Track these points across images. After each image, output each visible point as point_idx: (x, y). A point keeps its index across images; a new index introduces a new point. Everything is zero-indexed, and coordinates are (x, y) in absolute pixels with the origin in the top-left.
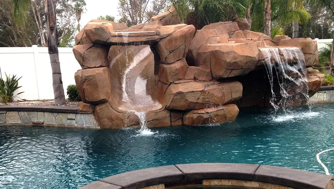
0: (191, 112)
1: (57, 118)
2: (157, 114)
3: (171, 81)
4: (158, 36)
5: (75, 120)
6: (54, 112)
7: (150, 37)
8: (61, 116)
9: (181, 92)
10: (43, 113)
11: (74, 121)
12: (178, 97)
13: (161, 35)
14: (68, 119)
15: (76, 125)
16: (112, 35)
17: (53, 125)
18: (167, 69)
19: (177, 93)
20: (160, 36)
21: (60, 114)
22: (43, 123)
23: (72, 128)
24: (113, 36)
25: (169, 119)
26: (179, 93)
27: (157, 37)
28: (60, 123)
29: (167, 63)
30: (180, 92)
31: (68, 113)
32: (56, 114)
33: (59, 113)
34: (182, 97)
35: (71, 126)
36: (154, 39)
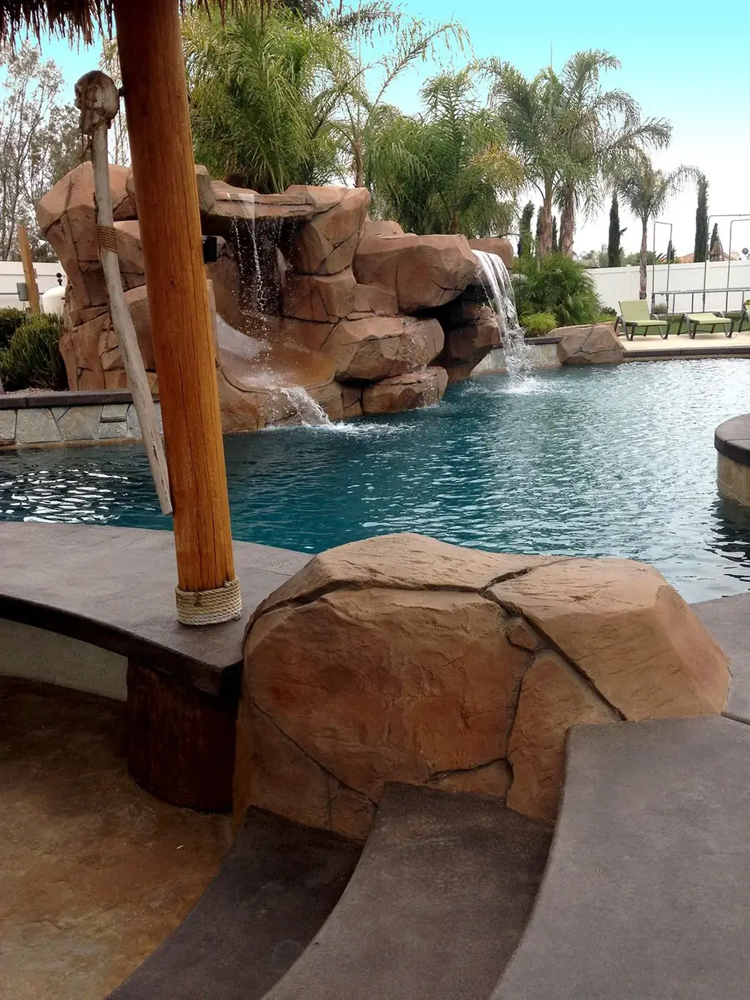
0: (382, 383)
1: (63, 421)
2: (324, 390)
3: (341, 315)
4: (309, 207)
5: (125, 420)
6: (54, 406)
7: (296, 208)
8: (77, 414)
9: (375, 336)
10: (13, 411)
11: (123, 426)
12: (367, 348)
13: (318, 206)
14: (104, 421)
15: (129, 435)
16: (218, 198)
17: (50, 444)
18: (333, 286)
19: (365, 340)
20: (315, 208)
21: (73, 409)
22: (12, 442)
23: (116, 445)
24: (221, 200)
25: (340, 402)
26: (370, 340)
27: (309, 209)
28: (76, 433)
29: (326, 273)
30: (372, 336)
31: (103, 404)
32: (58, 412)
33: (70, 406)
34: (374, 350)
35: (113, 440)
36: (303, 214)
